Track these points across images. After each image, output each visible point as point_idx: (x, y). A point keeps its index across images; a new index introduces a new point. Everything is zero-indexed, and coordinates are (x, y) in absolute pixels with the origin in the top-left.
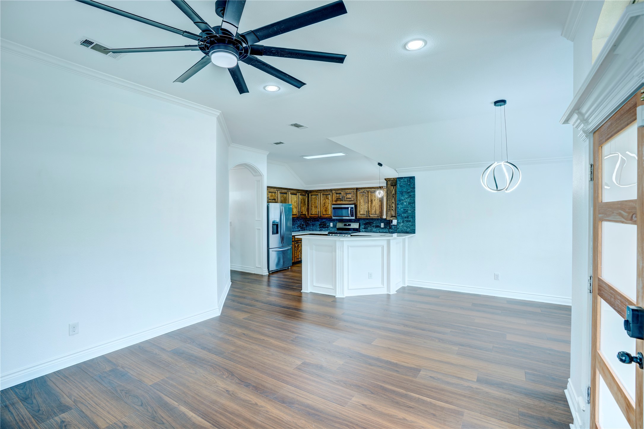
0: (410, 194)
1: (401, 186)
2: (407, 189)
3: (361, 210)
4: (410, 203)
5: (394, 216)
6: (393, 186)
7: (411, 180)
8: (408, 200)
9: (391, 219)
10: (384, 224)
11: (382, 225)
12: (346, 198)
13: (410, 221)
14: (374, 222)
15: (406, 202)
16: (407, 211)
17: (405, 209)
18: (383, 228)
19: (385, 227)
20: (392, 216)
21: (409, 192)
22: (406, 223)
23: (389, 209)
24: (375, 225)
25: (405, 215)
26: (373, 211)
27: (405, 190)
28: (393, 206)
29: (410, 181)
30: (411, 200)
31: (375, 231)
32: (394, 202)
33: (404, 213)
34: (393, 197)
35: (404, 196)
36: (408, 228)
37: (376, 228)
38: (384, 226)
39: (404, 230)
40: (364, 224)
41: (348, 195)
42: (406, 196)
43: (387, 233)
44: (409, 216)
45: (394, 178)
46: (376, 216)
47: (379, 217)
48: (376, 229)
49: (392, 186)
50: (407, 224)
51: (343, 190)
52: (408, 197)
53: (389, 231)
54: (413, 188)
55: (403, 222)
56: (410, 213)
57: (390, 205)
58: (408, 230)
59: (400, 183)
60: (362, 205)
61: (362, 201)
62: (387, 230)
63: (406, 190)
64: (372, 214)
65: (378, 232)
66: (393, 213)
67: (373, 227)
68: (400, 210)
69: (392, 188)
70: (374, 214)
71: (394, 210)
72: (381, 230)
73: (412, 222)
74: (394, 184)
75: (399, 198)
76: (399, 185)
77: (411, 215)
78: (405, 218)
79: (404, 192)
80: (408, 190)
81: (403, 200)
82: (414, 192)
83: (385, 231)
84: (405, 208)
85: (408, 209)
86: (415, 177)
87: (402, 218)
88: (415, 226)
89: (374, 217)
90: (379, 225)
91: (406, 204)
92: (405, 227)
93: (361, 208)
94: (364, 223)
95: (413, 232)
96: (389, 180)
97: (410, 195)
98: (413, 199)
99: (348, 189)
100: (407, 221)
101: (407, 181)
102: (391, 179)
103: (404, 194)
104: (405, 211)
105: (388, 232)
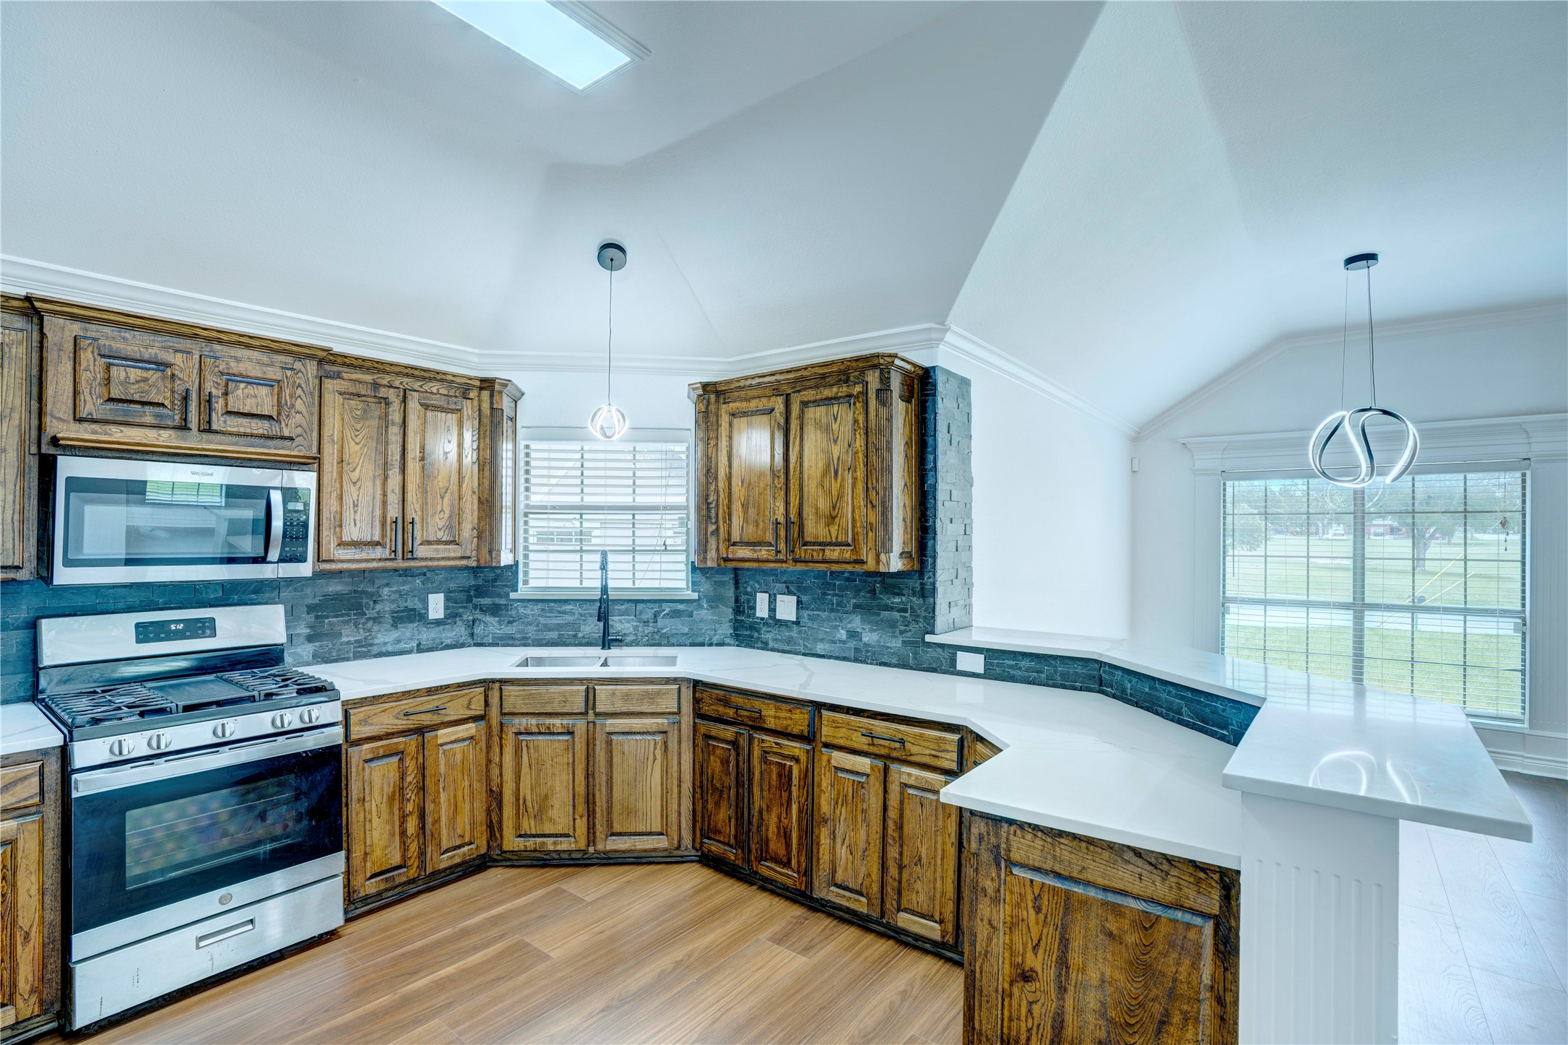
3: (348, 516)
10: (447, 599)
11: (436, 606)
12: (229, 413)
14: (386, 591)
18: (438, 623)
19: (451, 616)
20: (902, 554)
23: (897, 518)
24: (388, 607)
25: (954, 545)
26: (436, 526)
28: (907, 502)
31: (390, 648)
32: (908, 482)
37: (395, 626)
38: (446, 608)
40: (311, 609)
41: (250, 390)
43: (462, 646)
44: (961, 549)
46: (454, 551)
47: (469, 557)
48: (394, 635)
51: (196, 336)
53: (472, 635)
60: (355, 476)
61: (353, 448)
62: (460, 631)
64: (431, 538)
65: (409, 652)
66: (905, 537)
67: (377, 620)
70: (439, 542)
71: (908, 521)
72: (427, 635)
83: (449, 635)
86: (970, 381)
89: (443, 559)
90: (419, 606)
93: (348, 500)
94: (310, 601)
99: (248, 346)
105: (469, 640)
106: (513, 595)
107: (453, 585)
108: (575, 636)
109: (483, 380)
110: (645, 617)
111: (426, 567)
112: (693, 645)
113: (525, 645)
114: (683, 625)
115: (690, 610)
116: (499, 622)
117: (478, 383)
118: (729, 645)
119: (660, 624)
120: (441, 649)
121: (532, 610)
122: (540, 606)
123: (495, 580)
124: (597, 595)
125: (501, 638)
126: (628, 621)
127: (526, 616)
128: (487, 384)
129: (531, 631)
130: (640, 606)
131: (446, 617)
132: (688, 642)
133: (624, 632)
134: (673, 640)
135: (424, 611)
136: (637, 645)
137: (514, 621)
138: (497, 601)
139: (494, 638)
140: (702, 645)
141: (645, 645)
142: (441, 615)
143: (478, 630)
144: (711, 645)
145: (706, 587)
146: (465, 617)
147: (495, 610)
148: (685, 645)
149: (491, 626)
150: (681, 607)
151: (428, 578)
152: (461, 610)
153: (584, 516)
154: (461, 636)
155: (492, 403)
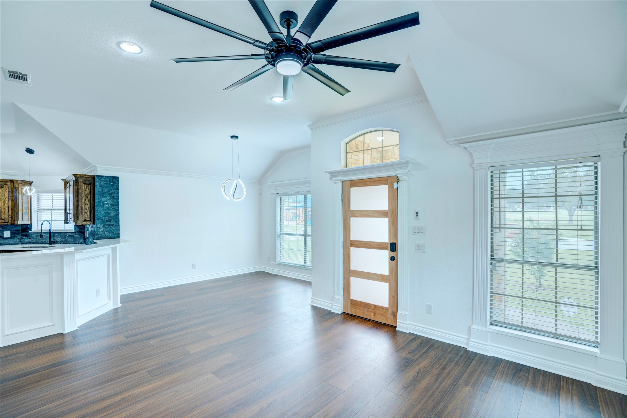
0: (113, 195)
1: (101, 186)
2: (108, 189)
4: (112, 205)
5: (88, 220)
6: (87, 184)
7: (114, 180)
8: (111, 202)
9: (84, 223)
10: (11, 233)
11: (7, 234)
13: (114, 224)
15: (107, 204)
16: (109, 214)
17: (107, 212)
18: (7, 238)
19: (13, 236)
20: (85, 220)
21: (111, 193)
22: (108, 227)
23: (81, 212)
25: (107, 218)
27: (106, 190)
28: (87, 208)
29: (112, 181)
30: (114, 201)
32: (88, 203)
33: (105, 216)
34: (87, 197)
35: (105, 197)
36: (110, 233)
39: (106, 235)
42: (108, 198)
44: (112, 219)
45: (89, 176)
47: (7, 223)
49: (85, 184)
50: (110, 228)
52: (111, 199)
53: (21, 242)
54: (116, 189)
55: (104, 226)
56: (113, 216)
57: (82, 208)
58: (111, 235)
59: (100, 182)
62: (16, 240)
63: (108, 191)
66: (86, 217)
68: (100, 212)
69: (86, 187)
71: (88, 213)
72: (4, 241)
73: (116, 225)
74: (87, 182)
75: (99, 199)
76: (99, 185)
77: (114, 218)
78: (107, 221)
79: (105, 192)
80: (110, 190)
81: (104, 202)
82: (118, 193)
83: (12, 241)
84: (106, 210)
85: (110, 212)
86: (119, 177)
87: (103, 222)
88: (119, 230)
91: (108, 206)
92: (106, 232)
95: (117, 236)
96: (81, 177)
97: (113, 197)
98: (117, 202)
100: (109, 225)
101: (110, 181)
102: (85, 175)
103: (105, 195)
104: (107, 214)
106: (30, 232)
107: (13, 229)
108: (45, 241)
109: (10, 180)
110: (62, 237)
111: (3, 225)
112: (74, 244)
113: (33, 244)
114: (72, 239)
115: (73, 235)
116: (27, 238)
117: (9, 181)
118: (83, 244)
119: (66, 239)
120: (9, 245)
121: (35, 235)
122: (37, 234)
123: (26, 228)
124: (48, 231)
125: (28, 242)
126: (58, 238)
127: (34, 237)
128: (12, 181)
129: (35, 240)
130: (61, 234)
131: (11, 237)
132: (73, 243)
133: (58, 240)
134: (69, 243)
135: (3, 236)
136: (61, 244)
137: (31, 238)
138: (27, 233)
139: (26, 242)
140: (76, 244)
141: (63, 244)
142: (9, 236)
143: (23, 240)
144: (79, 244)
145: (77, 230)
146: (18, 237)
147: (26, 236)
148: (72, 244)
149: (26, 239)
150: (71, 234)
151: (4, 228)
152: (16, 235)
153: (52, 212)
154: (17, 242)
155: (14, 186)
